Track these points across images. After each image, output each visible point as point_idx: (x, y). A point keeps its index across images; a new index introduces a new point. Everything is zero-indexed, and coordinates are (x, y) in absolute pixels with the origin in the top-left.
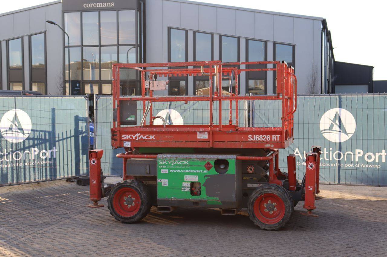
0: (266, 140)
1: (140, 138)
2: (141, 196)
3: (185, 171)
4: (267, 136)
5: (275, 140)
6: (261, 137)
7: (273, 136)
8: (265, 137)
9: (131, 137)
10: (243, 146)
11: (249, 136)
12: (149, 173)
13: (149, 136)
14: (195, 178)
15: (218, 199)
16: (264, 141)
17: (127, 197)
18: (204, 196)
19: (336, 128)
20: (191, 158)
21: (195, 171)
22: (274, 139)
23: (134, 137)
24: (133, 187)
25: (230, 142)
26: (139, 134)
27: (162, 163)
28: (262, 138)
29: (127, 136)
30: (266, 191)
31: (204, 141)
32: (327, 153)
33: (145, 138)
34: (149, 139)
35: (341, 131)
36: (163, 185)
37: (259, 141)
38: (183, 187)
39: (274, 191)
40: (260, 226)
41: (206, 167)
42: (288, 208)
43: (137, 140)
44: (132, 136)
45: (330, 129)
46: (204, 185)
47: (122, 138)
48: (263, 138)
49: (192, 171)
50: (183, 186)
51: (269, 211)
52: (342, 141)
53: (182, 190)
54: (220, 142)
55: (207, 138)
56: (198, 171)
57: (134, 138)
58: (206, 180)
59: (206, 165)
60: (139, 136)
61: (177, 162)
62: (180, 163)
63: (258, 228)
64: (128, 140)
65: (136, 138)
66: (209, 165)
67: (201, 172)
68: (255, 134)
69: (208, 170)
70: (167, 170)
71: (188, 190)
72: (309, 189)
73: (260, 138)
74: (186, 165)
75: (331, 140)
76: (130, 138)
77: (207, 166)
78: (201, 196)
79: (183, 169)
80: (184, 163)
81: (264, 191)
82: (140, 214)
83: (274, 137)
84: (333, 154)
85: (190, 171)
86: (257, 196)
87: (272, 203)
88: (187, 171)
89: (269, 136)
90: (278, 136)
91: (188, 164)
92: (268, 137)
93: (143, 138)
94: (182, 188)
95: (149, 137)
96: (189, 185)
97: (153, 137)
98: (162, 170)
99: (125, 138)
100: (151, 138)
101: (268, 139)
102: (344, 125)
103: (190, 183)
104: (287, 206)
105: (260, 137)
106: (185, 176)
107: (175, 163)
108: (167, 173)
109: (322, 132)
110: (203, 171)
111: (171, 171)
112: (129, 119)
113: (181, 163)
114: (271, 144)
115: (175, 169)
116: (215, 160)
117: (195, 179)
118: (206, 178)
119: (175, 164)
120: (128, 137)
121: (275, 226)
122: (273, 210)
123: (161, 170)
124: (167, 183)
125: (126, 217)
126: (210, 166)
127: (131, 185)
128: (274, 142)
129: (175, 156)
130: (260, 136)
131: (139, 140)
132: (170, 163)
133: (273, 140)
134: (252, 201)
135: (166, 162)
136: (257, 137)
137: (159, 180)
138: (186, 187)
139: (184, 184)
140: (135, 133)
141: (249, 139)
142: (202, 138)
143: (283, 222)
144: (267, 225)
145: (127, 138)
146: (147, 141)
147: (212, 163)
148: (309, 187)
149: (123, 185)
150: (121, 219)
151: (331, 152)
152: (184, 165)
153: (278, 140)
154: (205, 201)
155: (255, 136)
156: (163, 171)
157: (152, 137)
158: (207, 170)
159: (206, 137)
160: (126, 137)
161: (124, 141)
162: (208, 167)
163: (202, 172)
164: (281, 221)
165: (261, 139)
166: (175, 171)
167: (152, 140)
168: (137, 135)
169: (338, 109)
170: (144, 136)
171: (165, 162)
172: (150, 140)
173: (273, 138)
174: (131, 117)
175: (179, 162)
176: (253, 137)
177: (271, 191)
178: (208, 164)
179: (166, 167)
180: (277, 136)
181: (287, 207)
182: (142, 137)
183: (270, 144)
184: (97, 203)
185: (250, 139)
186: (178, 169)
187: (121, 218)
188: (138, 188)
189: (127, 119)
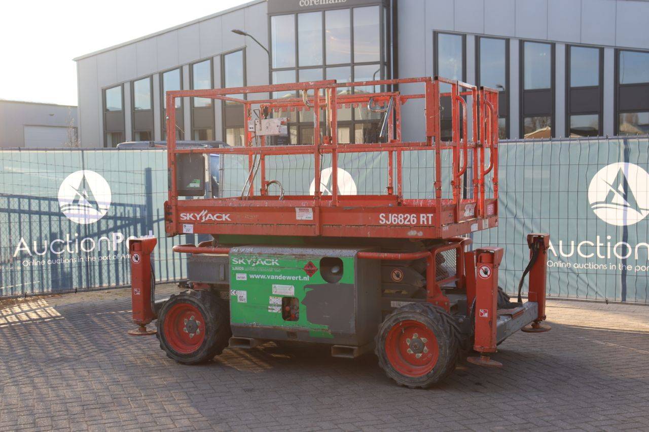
0: (409, 223)
1: (207, 219)
2: (206, 318)
3: (273, 277)
4: (412, 215)
5: (426, 223)
6: (401, 217)
7: (422, 215)
8: (407, 216)
9: (194, 216)
10: (370, 234)
11: (382, 215)
12: (223, 279)
13: (221, 215)
14: (289, 290)
15: (326, 327)
16: (406, 226)
17: (188, 319)
18: (303, 322)
19: (619, 198)
20: (282, 254)
21: (289, 278)
22: (423, 221)
23: (198, 217)
24: (194, 302)
25: (350, 226)
26: (206, 212)
27: (237, 262)
28: (402, 219)
29: (188, 214)
30: (406, 317)
31: (306, 223)
32: (602, 244)
33: (214, 218)
34: (221, 220)
35: (628, 204)
36: (239, 301)
37: (398, 225)
38: (271, 305)
39: (419, 317)
40: (395, 378)
41: (306, 270)
42: (443, 348)
43: (202, 221)
44: (196, 214)
45: (606, 202)
46: (303, 303)
47: (181, 219)
48: (405, 219)
49: (284, 278)
50: (270, 303)
51: (415, 353)
52: (629, 223)
53: (269, 311)
54: (333, 225)
55: (312, 219)
56: (293, 278)
57: (198, 219)
58: (308, 293)
59: (305, 267)
60: (206, 216)
61: (260, 262)
62: (265, 262)
63: (392, 382)
64: (189, 222)
65: (201, 218)
66: (312, 267)
67: (298, 278)
68: (390, 212)
69: (310, 276)
70: (245, 275)
71: (278, 310)
72: (482, 314)
73: (400, 219)
74: (275, 266)
75: (609, 222)
76: (193, 219)
77: (308, 269)
78: (299, 322)
79: (270, 274)
80: (271, 262)
81: (402, 316)
82: (204, 350)
83: (423, 217)
84: (612, 247)
85: (280, 277)
86: (390, 325)
87: (419, 338)
88: (277, 277)
89: (415, 216)
90: (430, 215)
91: (278, 264)
92: (413, 217)
93: (212, 218)
94: (269, 307)
95: (221, 217)
96: (279, 301)
97: (227, 217)
98: (238, 275)
99: (185, 218)
100: (224, 219)
101: (413, 221)
102: (634, 194)
103: (281, 299)
104: (441, 344)
105: (399, 217)
106: (273, 286)
107: (258, 263)
108: (246, 279)
109: (592, 207)
110: (302, 278)
111: (252, 276)
112: (192, 185)
113: (267, 262)
114: (418, 231)
115: (257, 273)
116: (321, 258)
117: (290, 291)
118: (308, 290)
119: (257, 264)
120: (189, 216)
121: (422, 380)
122: (421, 352)
123: (235, 275)
124: (245, 297)
125: (183, 353)
126: (313, 269)
127: (191, 299)
128: (424, 226)
129: (257, 250)
130: (400, 215)
131: (205, 223)
132: (249, 261)
133: (421, 223)
134: (382, 333)
135: (244, 261)
136: (395, 217)
137: (233, 293)
138: (275, 306)
139: (273, 300)
140: (199, 210)
141: (380, 222)
142: (304, 218)
143: (435, 373)
144: (407, 377)
145: (188, 219)
146: (218, 223)
147: (317, 264)
148: (481, 311)
149: (179, 298)
150: (176, 357)
151: (609, 244)
152: (271, 266)
153: (430, 223)
154: (306, 332)
155: (390, 215)
156: (241, 277)
157: (225, 217)
158: (308, 276)
159: (310, 218)
160: (186, 216)
161: (185, 223)
162: (310, 270)
163: (300, 279)
164: (432, 372)
165: (401, 221)
166: (257, 277)
167: (226, 222)
168: (203, 213)
169: (622, 165)
170: (213, 216)
171: (242, 261)
172: (222, 223)
173: (422, 219)
174: (195, 183)
175: (263, 261)
176: (387, 218)
177: (413, 317)
178: (310, 264)
179: (243, 269)
180: (428, 215)
181: (441, 347)
182: (210, 217)
183: (416, 229)
184: (146, 328)
185: (382, 221)
186: (262, 273)
187: (176, 354)
188: (201, 305)
189: (188, 187)
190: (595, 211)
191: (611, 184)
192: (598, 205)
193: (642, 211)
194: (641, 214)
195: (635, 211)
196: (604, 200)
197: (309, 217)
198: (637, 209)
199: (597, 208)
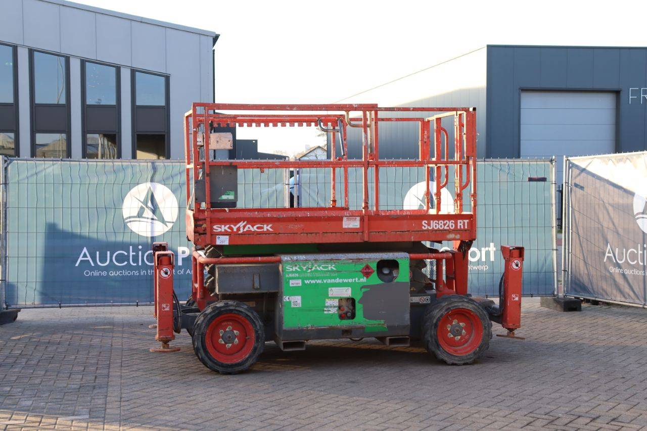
0: (448, 228)
1: (245, 230)
2: (256, 326)
3: (329, 281)
4: (451, 221)
5: (462, 227)
6: (441, 223)
7: (459, 221)
8: (447, 223)
9: (230, 228)
10: (414, 238)
11: (424, 222)
12: (259, 287)
13: (262, 226)
14: (346, 291)
15: (382, 322)
16: (445, 230)
17: (224, 330)
18: (360, 319)
20: (339, 260)
21: (345, 281)
22: (460, 226)
23: (235, 229)
24: (241, 312)
25: (394, 233)
26: (245, 223)
27: (291, 269)
28: (442, 225)
29: (223, 226)
30: (456, 306)
31: (352, 231)
33: (254, 229)
34: (262, 230)
36: (293, 306)
37: (439, 230)
38: (327, 307)
39: (467, 305)
40: (446, 359)
41: (363, 273)
42: (487, 328)
43: (239, 232)
44: (232, 226)
46: (360, 302)
47: (214, 231)
48: (445, 225)
49: (341, 281)
50: (326, 305)
51: (455, 336)
53: (325, 312)
54: (379, 232)
55: (358, 227)
56: (350, 280)
57: (235, 230)
58: (364, 293)
59: (363, 269)
60: (244, 227)
61: (316, 267)
62: (321, 268)
63: (443, 363)
64: (225, 233)
65: (238, 229)
66: (369, 269)
67: (355, 281)
68: (432, 219)
69: (367, 277)
70: (300, 281)
71: (334, 311)
72: (514, 298)
73: (440, 224)
74: (332, 271)
76: (229, 230)
77: (365, 271)
78: (355, 320)
79: (327, 278)
80: (328, 267)
81: (453, 305)
82: (254, 357)
83: (460, 223)
85: (338, 280)
86: (442, 314)
87: (458, 323)
88: (333, 281)
89: (453, 222)
90: (466, 221)
91: (334, 269)
92: (452, 222)
93: (252, 229)
94: (325, 309)
95: (262, 228)
96: (336, 303)
97: (269, 228)
98: (291, 282)
99: (219, 230)
100: (265, 230)
101: (452, 226)
103: (337, 300)
104: (486, 325)
105: (440, 223)
106: (330, 289)
107: (314, 268)
108: (300, 285)
110: (359, 279)
111: (307, 282)
112: (224, 197)
113: (323, 267)
114: (456, 234)
115: (313, 279)
116: (378, 261)
117: (347, 293)
118: (364, 290)
119: (312, 270)
120: (224, 228)
121: (469, 357)
122: (460, 335)
123: (289, 281)
124: (299, 301)
125: (229, 363)
126: (370, 271)
127: (237, 308)
128: (461, 230)
129: (311, 257)
130: (440, 221)
131: (244, 234)
132: (304, 268)
133: (459, 228)
134: (435, 321)
135: (299, 268)
136: (436, 223)
137: (287, 298)
138: (331, 307)
139: (329, 302)
140: (237, 221)
141: (423, 227)
142: (351, 226)
143: (480, 350)
144: (456, 356)
145: (223, 230)
146: (259, 233)
147: (374, 266)
148: (513, 296)
149: (222, 309)
150: (221, 368)
152: (328, 271)
153: (466, 227)
154: (363, 328)
155: (432, 222)
156: (293, 283)
157: (267, 227)
158: (365, 278)
160: (221, 228)
161: (217, 235)
162: (367, 272)
163: (357, 281)
164: (478, 349)
165: (441, 226)
166: (313, 282)
167: (268, 233)
168: (241, 224)
170: (253, 227)
171: (297, 268)
172: (263, 233)
173: (459, 224)
174: (228, 195)
175: (319, 266)
176: (429, 224)
177: (462, 305)
178: (367, 267)
179: (297, 275)
180: (464, 221)
181: (485, 328)
182: (249, 228)
183: (454, 233)
184: (168, 345)
185: (425, 227)
186: (318, 278)
187: (222, 365)
188: (249, 314)
189: (220, 199)
190: (129, 224)
191: (142, 201)
192: (131, 219)
193: (167, 223)
194: (166, 226)
195: (162, 224)
196: (136, 214)
197: (355, 226)
198: (163, 222)
199: (130, 222)
